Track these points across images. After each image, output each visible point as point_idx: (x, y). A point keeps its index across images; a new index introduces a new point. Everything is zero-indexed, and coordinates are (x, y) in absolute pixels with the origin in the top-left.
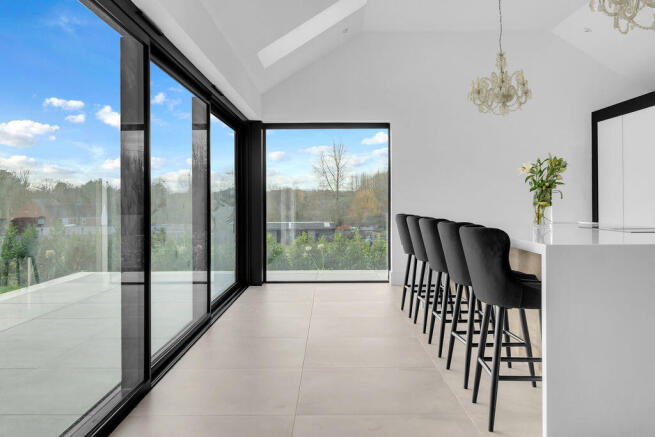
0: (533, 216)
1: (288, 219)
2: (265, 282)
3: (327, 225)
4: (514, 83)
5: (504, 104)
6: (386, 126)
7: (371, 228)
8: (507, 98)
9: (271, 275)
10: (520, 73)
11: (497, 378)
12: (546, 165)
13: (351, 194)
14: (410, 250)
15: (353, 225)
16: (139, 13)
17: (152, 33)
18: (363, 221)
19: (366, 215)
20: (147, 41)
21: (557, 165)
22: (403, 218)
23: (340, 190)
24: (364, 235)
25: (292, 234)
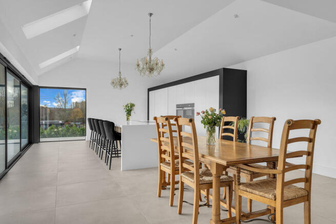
0: (126, 119)
1: (46, 119)
2: (40, 142)
3: (60, 122)
4: (123, 81)
5: (121, 86)
6: (85, 89)
7: (80, 123)
8: (121, 85)
9: (41, 140)
10: (125, 78)
11: (111, 157)
12: (129, 105)
13: (71, 109)
14: (92, 129)
15: (72, 122)
16: (5, 58)
17: (7, 62)
18: (77, 120)
19: (78, 118)
20: (6, 65)
21: (132, 105)
22: (90, 119)
23: (67, 108)
24: (76, 125)
25: (48, 126)
